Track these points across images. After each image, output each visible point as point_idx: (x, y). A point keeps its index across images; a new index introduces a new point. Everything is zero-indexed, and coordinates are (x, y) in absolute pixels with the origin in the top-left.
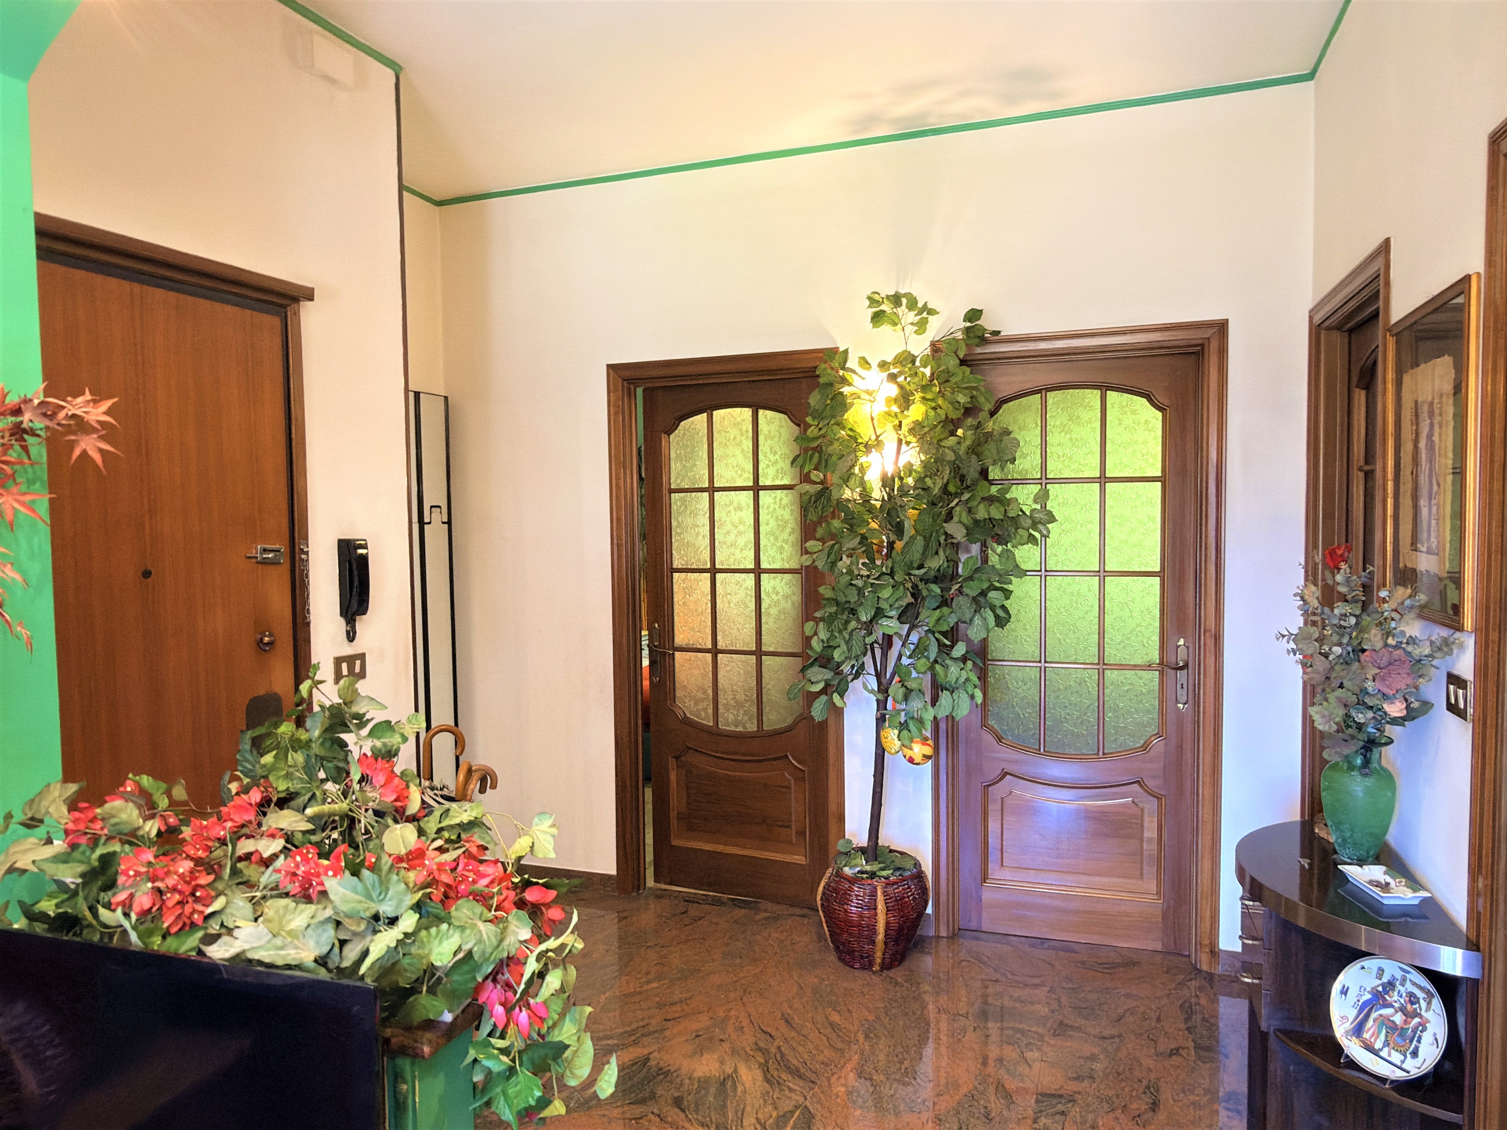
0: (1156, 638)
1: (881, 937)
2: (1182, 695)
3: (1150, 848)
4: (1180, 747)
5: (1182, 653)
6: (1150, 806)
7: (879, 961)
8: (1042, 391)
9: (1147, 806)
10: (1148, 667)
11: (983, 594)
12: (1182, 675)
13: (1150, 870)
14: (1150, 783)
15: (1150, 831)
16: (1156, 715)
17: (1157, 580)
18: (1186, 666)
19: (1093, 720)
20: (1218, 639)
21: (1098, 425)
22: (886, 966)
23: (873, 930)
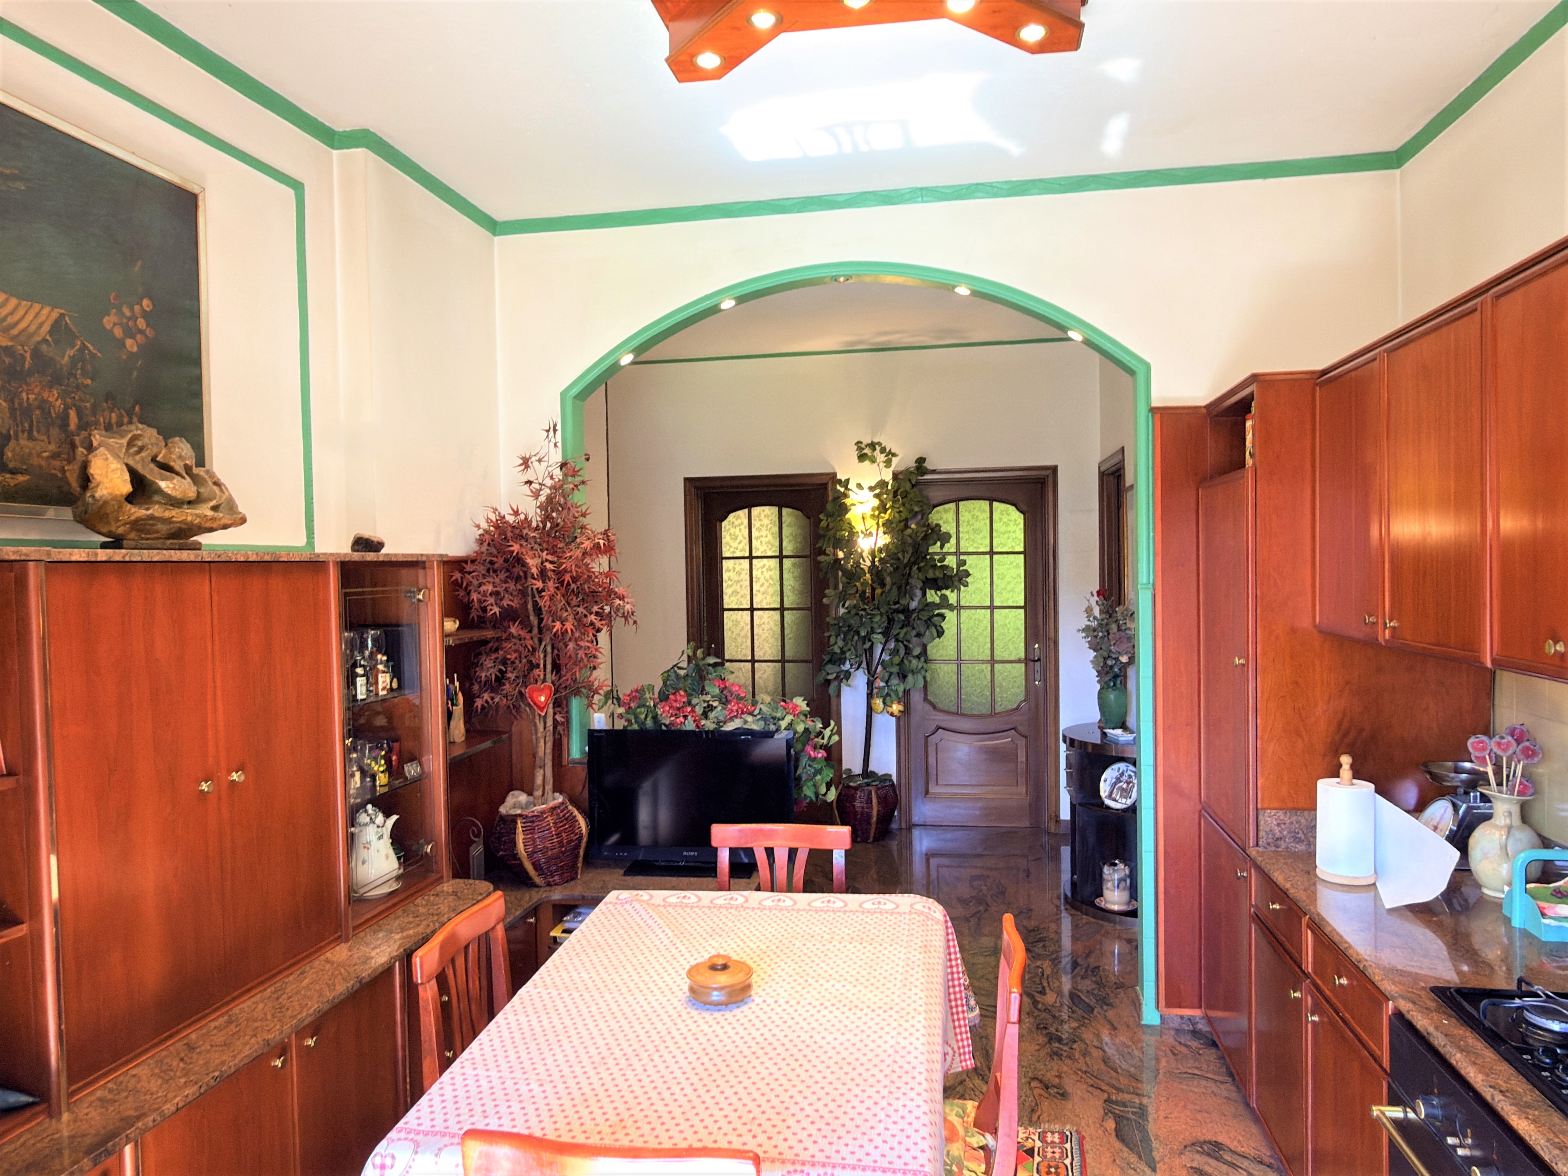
0: (1023, 645)
1: (874, 819)
2: (1037, 676)
3: (1022, 766)
4: (1037, 707)
5: (1037, 652)
6: (1022, 742)
7: (872, 835)
8: (957, 501)
9: (1019, 743)
10: (1019, 661)
11: (929, 619)
12: (1038, 664)
13: (1022, 780)
14: (1020, 728)
15: (1022, 758)
16: (1023, 688)
17: (1022, 611)
18: (1039, 660)
19: (988, 694)
20: (1056, 643)
21: (988, 521)
22: (876, 839)
23: (869, 816)
